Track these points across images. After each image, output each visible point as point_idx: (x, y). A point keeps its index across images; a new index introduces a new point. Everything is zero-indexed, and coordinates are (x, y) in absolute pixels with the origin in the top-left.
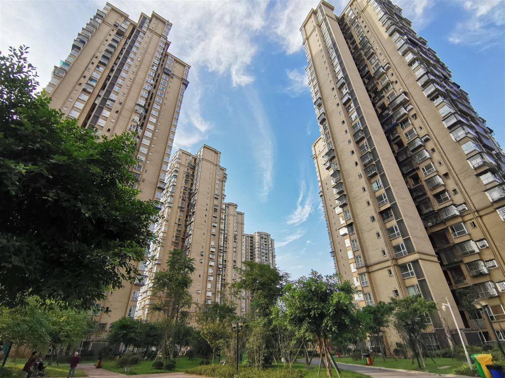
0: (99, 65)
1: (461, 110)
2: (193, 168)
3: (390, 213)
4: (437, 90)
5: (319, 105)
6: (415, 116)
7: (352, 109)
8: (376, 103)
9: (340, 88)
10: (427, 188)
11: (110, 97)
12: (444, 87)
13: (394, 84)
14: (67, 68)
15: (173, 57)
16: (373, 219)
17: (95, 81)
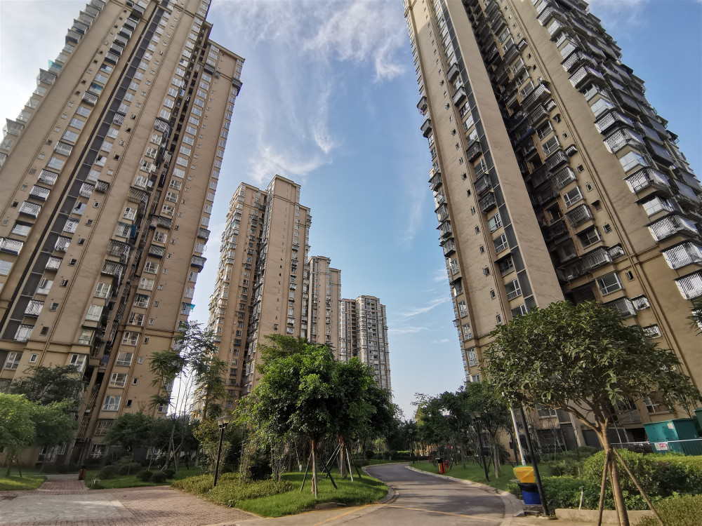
0: (105, 63)
1: (625, 106)
2: (263, 209)
3: (510, 262)
4: (589, 76)
5: (424, 109)
6: (558, 117)
7: (466, 112)
8: (507, 101)
9: (452, 81)
10: (569, 225)
11: (119, 110)
12: (603, 72)
13: (532, 70)
14: (58, 71)
15: (217, 46)
16: (487, 271)
17: (100, 87)
